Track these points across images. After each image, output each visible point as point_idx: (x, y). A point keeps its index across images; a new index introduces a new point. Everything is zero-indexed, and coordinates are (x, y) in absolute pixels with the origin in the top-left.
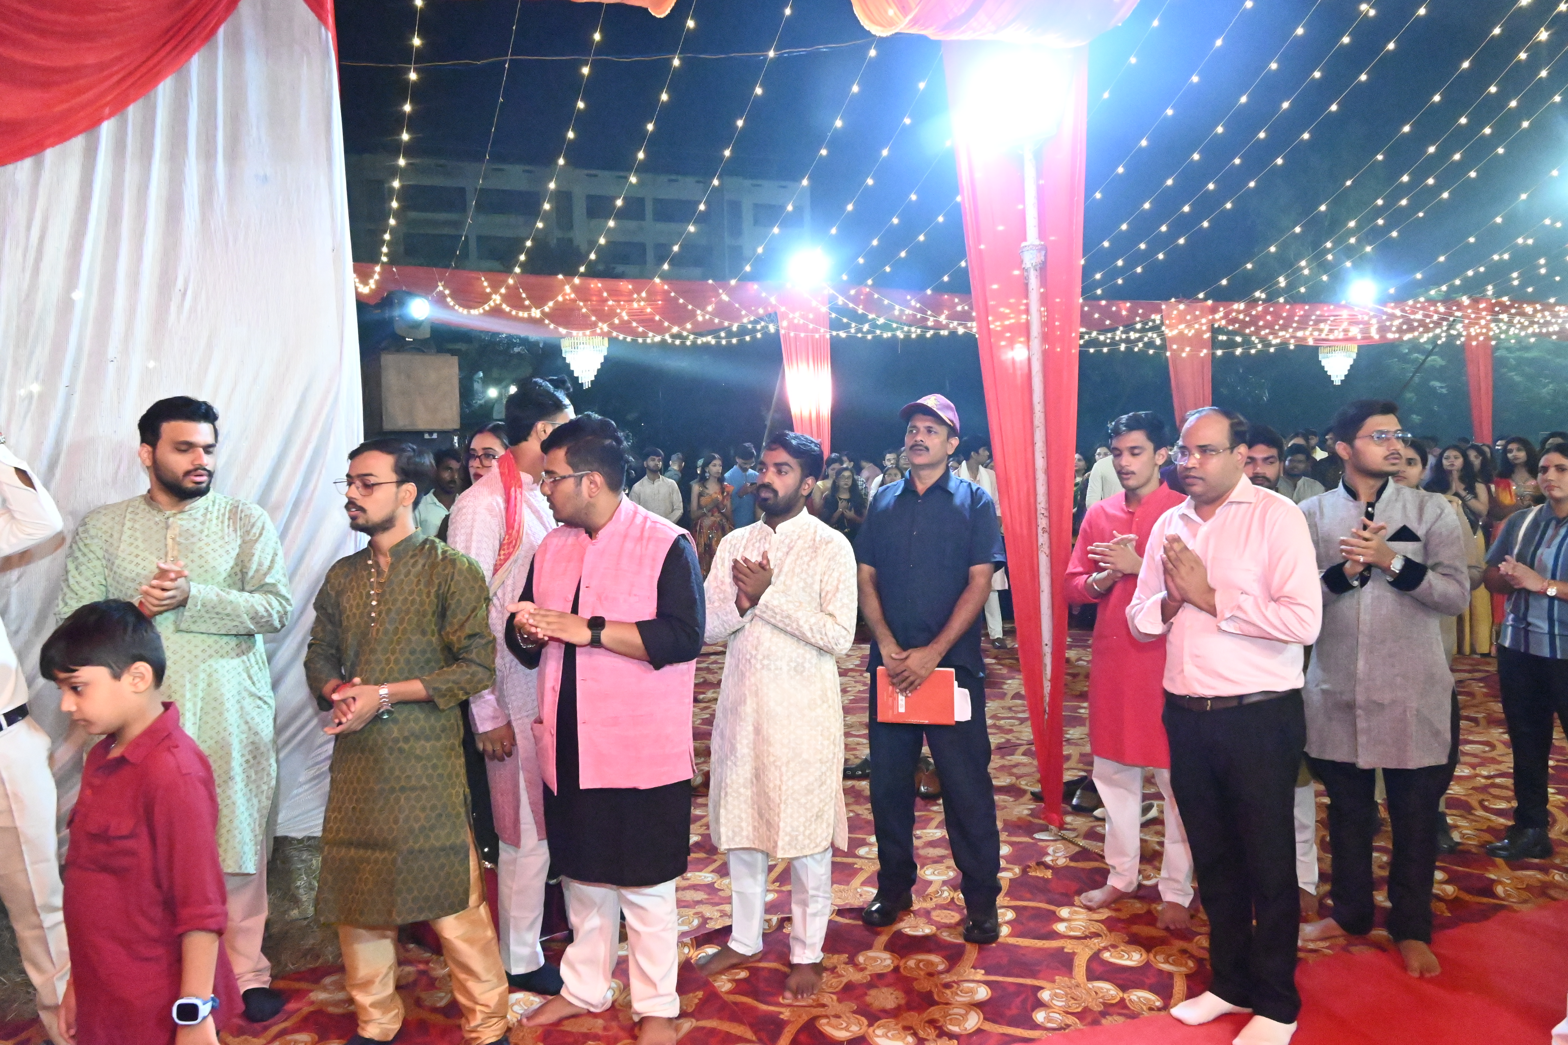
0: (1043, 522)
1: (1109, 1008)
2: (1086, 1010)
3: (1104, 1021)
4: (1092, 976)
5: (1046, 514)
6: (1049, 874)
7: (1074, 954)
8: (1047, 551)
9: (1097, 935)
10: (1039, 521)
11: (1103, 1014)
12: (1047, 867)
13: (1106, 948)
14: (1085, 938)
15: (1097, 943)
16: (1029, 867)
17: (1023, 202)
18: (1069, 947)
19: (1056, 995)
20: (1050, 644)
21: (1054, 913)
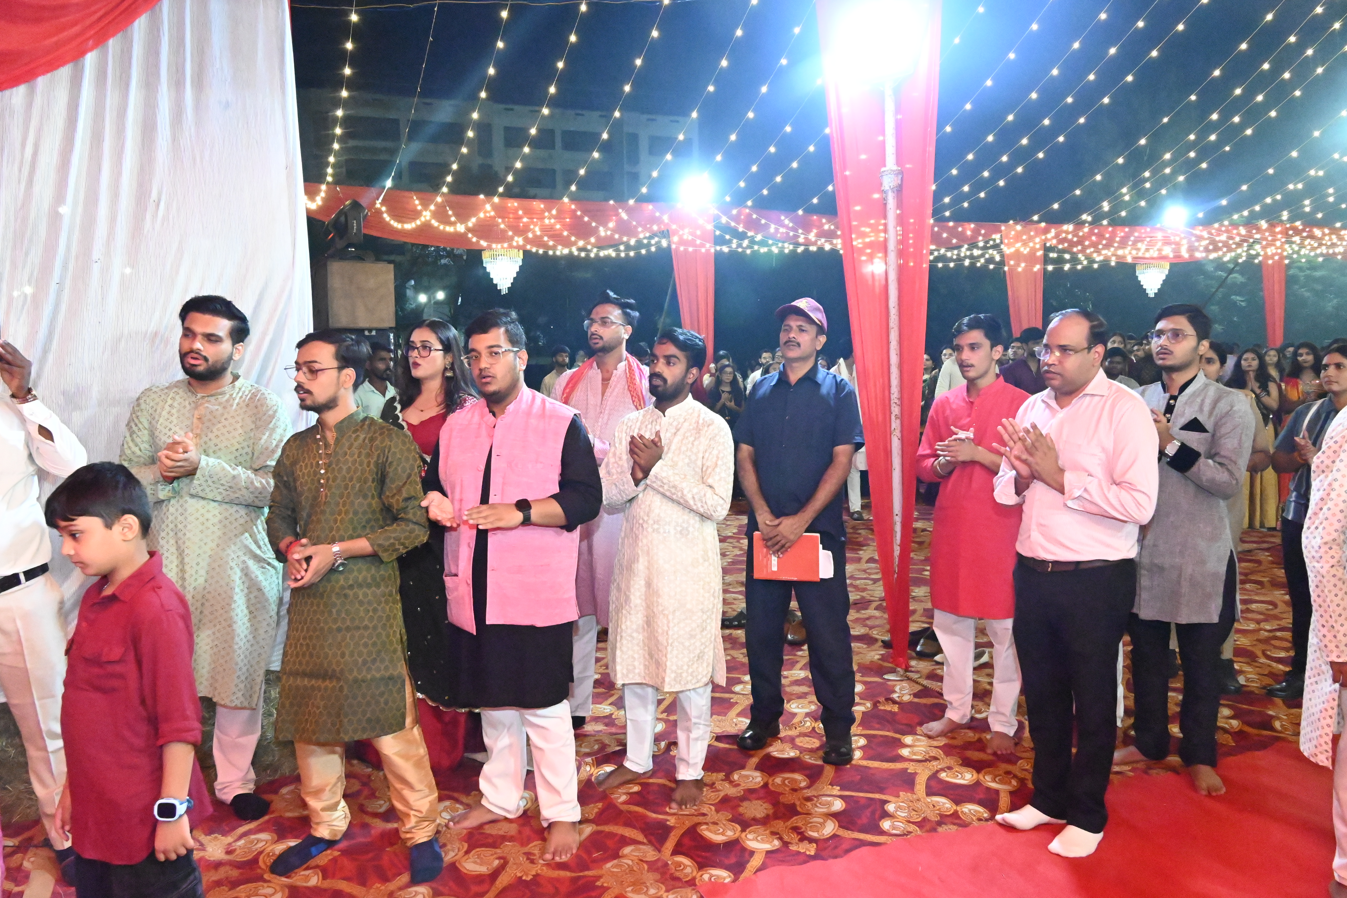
0: (896, 410)
1: (944, 819)
2: (925, 820)
3: (940, 829)
4: (930, 793)
5: (898, 403)
6: (896, 708)
7: (916, 774)
8: (899, 435)
9: (935, 759)
10: (892, 408)
11: (939, 823)
12: (894, 702)
13: (942, 770)
14: (926, 761)
15: (935, 765)
16: (879, 702)
17: (884, 134)
18: (911, 767)
19: (900, 807)
20: (900, 514)
21: (899, 740)
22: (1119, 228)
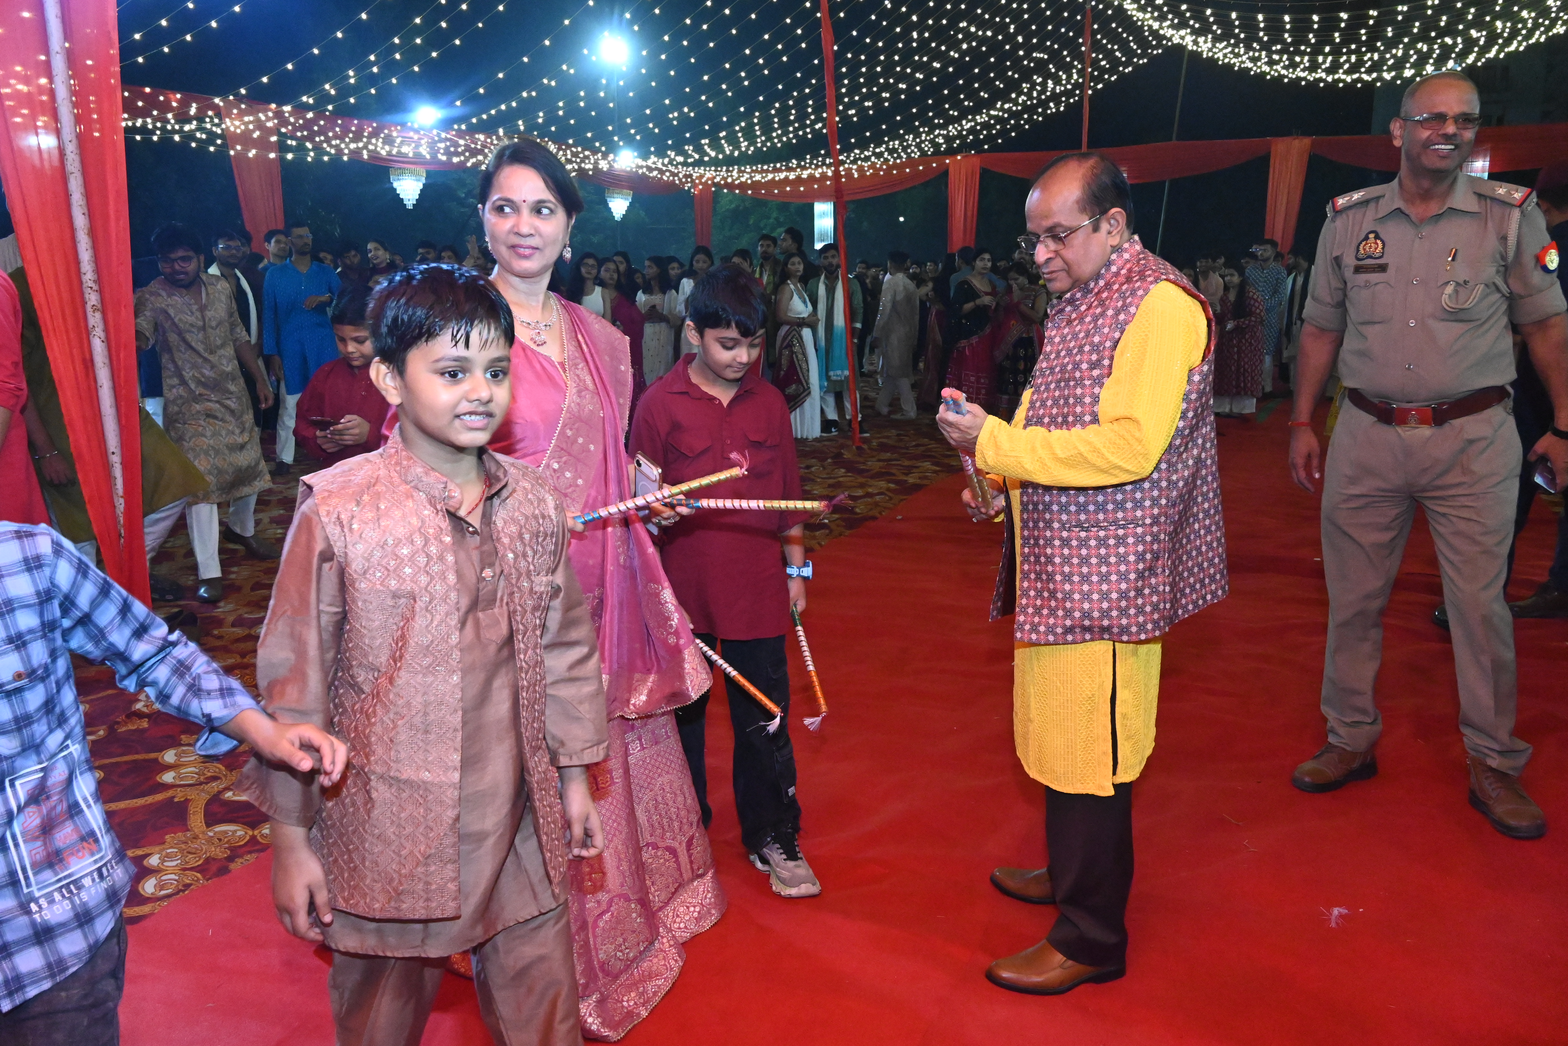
0: (92, 299)
1: (235, 852)
2: (208, 861)
3: (233, 866)
4: (211, 820)
5: (95, 287)
6: (145, 724)
7: (187, 801)
8: (102, 335)
9: (215, 778)
10: (87, 296)
11: (231, 859)
12: (140, 715)
13: (227, 789)
14: (201, 784)
15: (215, 786)
16: (118, 723)
18: (179, 796)
19: (168, 856)
20: (118, 451)
21: (156, 760)
22: (366, 122)
